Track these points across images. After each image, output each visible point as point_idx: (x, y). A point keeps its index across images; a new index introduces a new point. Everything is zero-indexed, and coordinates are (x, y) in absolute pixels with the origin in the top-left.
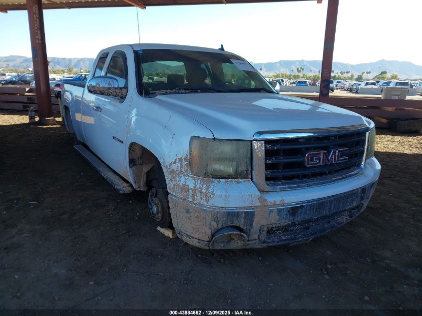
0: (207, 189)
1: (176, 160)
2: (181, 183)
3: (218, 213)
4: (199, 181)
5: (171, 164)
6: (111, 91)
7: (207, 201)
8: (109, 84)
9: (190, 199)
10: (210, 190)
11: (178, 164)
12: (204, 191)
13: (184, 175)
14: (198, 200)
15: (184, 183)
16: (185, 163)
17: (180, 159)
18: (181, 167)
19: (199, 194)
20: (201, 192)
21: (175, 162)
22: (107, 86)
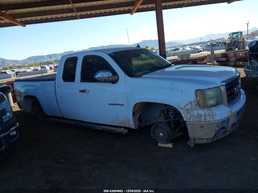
0: (212, 113)
1: (188, 104)
2: (195, 114)
3: (218, 123)
4: (206, 111)
5: (185, 107)
6: (110, 78)
7: (213, 119)
8: (108, 75)
9: (203, 120)
10: (214, 113)
11: (190, 105)
12: (211, 114)
13: (195, 110)
14: (208, 119)
15: (197, 114)
16: (194, 104)
17: (191, 103)
18: (192, 106)
19: (208, 117)
20: (209, 115)
21: (187, 105)
22: (107, 76)
